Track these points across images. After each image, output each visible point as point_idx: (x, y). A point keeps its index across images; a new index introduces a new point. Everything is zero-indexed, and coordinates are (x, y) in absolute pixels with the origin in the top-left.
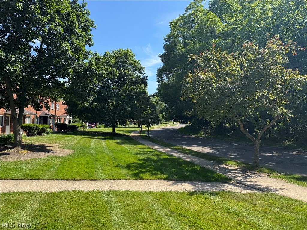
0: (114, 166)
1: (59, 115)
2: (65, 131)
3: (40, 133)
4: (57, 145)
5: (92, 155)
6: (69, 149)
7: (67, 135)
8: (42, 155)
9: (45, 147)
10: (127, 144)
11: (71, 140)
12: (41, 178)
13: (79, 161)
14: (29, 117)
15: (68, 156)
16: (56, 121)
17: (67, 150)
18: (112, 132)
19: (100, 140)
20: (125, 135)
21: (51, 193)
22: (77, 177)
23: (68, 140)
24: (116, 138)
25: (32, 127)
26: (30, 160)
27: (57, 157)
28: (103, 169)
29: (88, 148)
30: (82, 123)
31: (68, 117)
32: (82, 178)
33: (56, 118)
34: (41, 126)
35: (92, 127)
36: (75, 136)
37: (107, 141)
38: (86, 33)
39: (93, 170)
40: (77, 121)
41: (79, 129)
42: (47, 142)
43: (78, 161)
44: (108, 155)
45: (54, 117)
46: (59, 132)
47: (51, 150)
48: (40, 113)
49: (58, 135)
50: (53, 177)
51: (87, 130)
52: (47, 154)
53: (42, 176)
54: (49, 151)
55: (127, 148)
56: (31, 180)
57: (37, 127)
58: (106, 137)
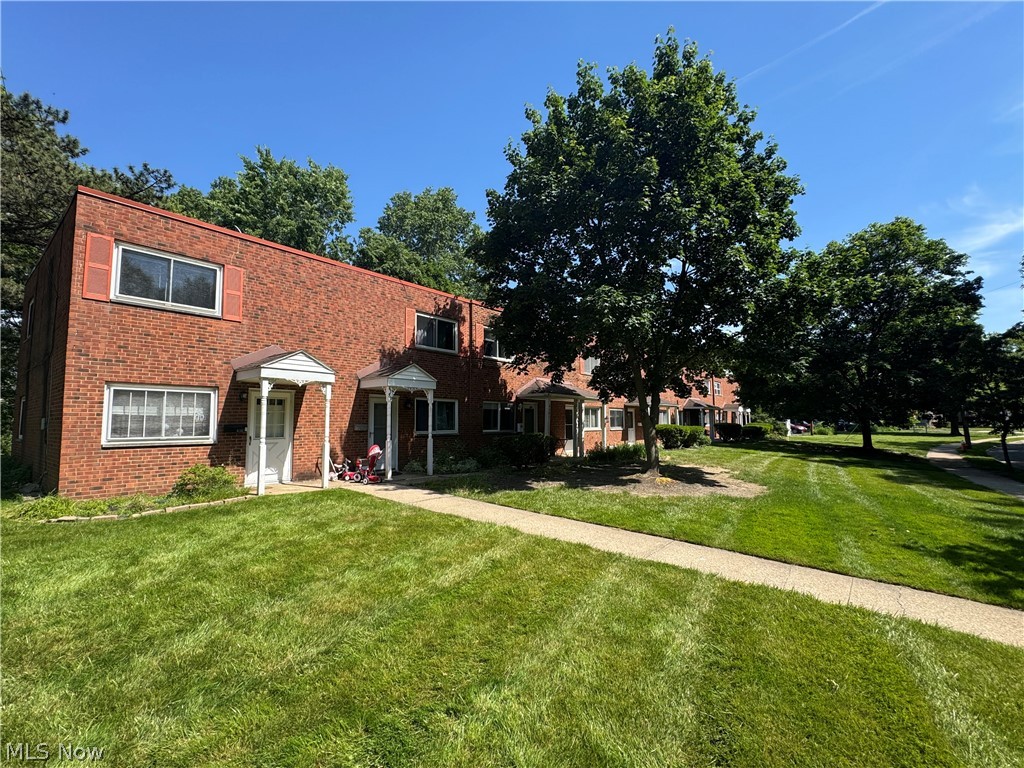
0: (898, 545)
1: (722, 407)
2: (737, 441)
3: (687, 444)
4: (727, 470)
5: (819, 505)
6: (755, 482)
7: (743, 450)
8: (700, 492)
9: (703, 473)
10: (924, 483)
11: (754, 462)
12: (706, 542)
13: (787, 515)
14: (665, 412)
15: (756, 498)
16: (717, 418)
17: (753, 485)
18: (861, 446)
19: (830, 466)
20: (906, 456)
21: (735, 583)
22: (790, 555)
23: (749, 461)
24: (878, 463)
25: (672, 431)
26: (678, 499)
27: (733, 500)
28: (863, 548)
29: (804, 484)
30: (774, 423)
31: (741, 409)
32: (805, 560)
33: (717, 411)
34: (688, 429)
35: (799, 432)
36: (763, 453)
37: (851, 469)
38: (780, 212)
39: (831, 545)
40: (763, 419)
41: (768, 436)
42: (704, 464)
43: (783, 515)
44: (866, 510)
45: (712, 409)
46: (725, 441)
47: (715, 481)
48: (683, 403)
49: (724, 449)
50: (732, 544)
51: (788, 439)
52: (710, 489)
53: (709, 538)
54: (712, 483)
55: (930, 495)
56: (686, 541)
57: (681, 431)
58: (846, 459)
